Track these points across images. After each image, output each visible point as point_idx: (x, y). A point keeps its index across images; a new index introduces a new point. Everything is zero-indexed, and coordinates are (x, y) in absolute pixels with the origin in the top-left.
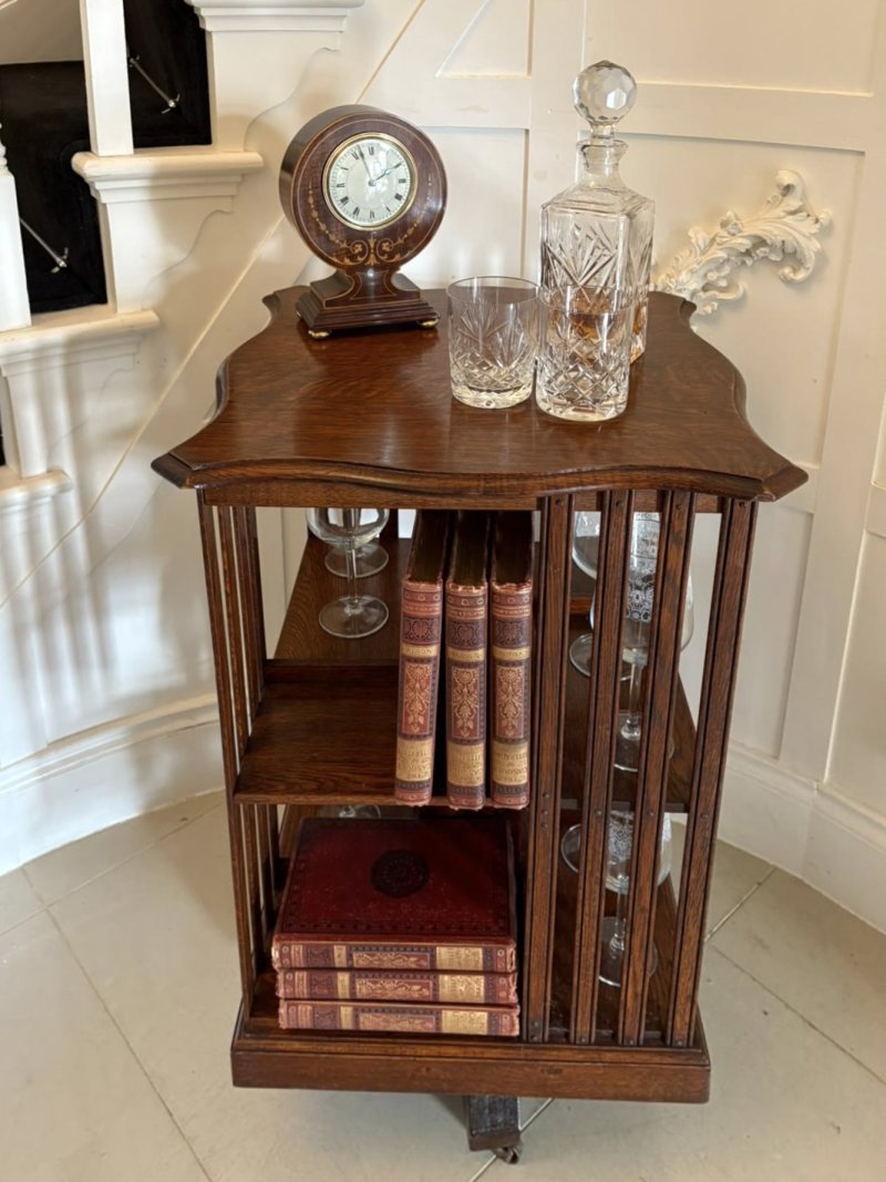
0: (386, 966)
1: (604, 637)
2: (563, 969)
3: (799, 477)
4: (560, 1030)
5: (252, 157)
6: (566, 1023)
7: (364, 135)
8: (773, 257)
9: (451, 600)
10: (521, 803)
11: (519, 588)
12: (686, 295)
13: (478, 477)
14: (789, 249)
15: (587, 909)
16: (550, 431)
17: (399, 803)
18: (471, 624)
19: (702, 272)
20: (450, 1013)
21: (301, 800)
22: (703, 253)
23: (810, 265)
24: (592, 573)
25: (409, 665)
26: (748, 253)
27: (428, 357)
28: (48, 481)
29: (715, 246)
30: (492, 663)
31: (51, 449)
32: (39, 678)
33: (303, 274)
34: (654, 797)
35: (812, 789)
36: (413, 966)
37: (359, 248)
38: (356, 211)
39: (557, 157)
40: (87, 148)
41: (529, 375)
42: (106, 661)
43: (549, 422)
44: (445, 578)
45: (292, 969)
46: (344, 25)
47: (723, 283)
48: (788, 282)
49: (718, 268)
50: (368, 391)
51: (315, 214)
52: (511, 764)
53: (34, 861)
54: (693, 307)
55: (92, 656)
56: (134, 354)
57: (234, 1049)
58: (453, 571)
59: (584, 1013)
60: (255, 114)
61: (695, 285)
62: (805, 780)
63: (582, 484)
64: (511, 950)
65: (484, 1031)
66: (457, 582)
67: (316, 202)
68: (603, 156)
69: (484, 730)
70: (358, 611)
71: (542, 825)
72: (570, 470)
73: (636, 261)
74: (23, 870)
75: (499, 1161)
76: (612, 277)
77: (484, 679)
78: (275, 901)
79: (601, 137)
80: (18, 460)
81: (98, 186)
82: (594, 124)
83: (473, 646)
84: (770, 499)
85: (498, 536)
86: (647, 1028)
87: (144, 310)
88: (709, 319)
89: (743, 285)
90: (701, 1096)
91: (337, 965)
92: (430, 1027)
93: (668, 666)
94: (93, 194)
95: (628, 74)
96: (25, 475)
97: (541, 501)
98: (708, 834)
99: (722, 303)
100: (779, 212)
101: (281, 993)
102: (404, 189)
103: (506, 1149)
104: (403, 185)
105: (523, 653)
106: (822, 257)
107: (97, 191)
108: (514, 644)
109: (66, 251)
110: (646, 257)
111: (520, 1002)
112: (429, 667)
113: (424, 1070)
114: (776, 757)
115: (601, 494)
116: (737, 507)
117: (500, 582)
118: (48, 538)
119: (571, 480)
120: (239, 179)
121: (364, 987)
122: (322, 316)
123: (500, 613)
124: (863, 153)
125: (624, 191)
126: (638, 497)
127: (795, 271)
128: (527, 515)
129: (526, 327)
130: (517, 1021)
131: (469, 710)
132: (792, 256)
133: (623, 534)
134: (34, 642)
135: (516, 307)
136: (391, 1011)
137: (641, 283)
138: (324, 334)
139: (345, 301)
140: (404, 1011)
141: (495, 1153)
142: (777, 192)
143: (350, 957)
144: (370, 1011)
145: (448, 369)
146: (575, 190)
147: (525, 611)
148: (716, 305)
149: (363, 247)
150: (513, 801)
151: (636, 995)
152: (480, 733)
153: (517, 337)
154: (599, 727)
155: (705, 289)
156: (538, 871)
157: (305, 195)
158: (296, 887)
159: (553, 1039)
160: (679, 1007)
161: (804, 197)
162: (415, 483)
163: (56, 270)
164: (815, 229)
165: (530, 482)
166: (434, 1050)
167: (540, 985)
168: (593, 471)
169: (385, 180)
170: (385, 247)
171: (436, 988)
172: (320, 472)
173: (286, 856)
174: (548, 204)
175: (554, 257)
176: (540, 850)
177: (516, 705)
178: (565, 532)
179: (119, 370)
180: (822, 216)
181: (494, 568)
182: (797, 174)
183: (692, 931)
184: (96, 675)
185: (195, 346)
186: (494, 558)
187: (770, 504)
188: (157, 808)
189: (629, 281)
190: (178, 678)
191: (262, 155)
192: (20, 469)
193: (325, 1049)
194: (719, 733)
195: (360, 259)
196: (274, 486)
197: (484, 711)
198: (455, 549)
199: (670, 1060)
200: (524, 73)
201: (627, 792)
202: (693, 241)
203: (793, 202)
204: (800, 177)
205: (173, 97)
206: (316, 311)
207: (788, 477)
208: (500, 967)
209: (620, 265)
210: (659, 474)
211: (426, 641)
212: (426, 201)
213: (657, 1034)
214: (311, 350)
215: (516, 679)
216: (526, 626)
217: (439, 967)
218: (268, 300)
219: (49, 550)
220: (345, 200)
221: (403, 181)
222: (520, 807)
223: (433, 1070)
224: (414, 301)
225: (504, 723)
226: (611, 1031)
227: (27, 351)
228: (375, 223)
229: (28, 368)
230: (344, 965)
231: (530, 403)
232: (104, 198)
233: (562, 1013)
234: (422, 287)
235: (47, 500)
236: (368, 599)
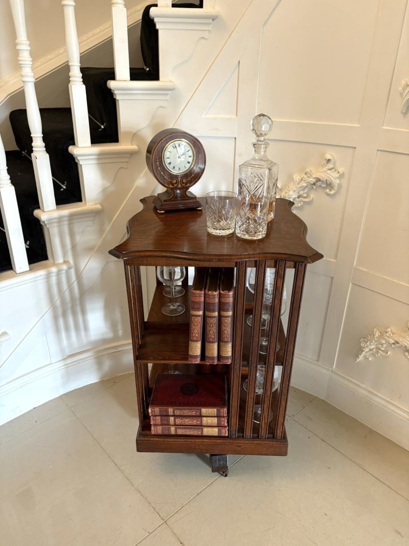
0: (185, 415)
1: (256, 308)
2: (242, 418)
3: (321, 256)
4: (241, 435)
5: (134, 147)
6: (243, 433)
7: (176, 140)
8: (323, 186)
9: (207, 296)
10: (229, 361)
11: (229, 292)
12: (292, 200)
13: (216, 255)
14: (329, 183)
15: (250, 396)
16: (241, 242)
17: (190, 362)
18: (214, 304)
19: (298, 191)
20: (206, 429)
21: (158, 362)
22: (298, 184)
23: (336, 188)
24: (253, 292)
25: (193, 318)
26: (314, 184)
27: (199, 220)
28: (64, 265)
29: (303, 181)
30: (220, 316)
31: (65, 254)
32: (63, 334)
33: (154, 191)
34: (272, 360)
35: (329, 371)
36: (194, 415)
37: (175, 181)
38: (174, 168)
39: (246, 148)
40: (74, 144)
41: (233, 225)
42: (86, 328)
43: (240, 240)
44: (205, 289)
45: (155, 416)
46: (168, 97)
47: (305, 195)
48: (328, 195)
49: (303, 190)
50: (180, 229)
51: (159, 168)
52: (226, 350)
53: (64, 394)
54: (293, 204)
55: (82, 327)
56: (93, 220)
57: (137, 440)
58: (207, 288)
59: (248, 429)
60: (134, 131)
61: (295, 196)
62: (327, 368)
63: (249, 258)
64: (226, 409)
65: (217, 435)
66: (209, 290)
67: (160, 164)
68: (261, 148)
69: (217, 338)
70: (174, 308)
71: (236, 369)
72: (246, 254)
73: (271, 186)
74: (60, 397)
75: (221, 476)
76: (263, 191)
77: (217, 322)
78: (148, 400)
79: (260, 141)
80: (53, 257)
81: (79, 158)
82: (258, 136)
83: (214, 311)
84: (310, 263)
85: (222, 277)
86: (268, 434)
87: (96, 204)
88: (299, 208)
89: (312, 196)
90: (285, 454)
91: (170, 414)
92: (199, 433)
93: (277, 318)
94: (76, 161)
95: (270, 119)
96: (56, 263)
97: (236, 263)
98: (289, 372)
99: (304, 202)
100: (325, 169)
101: (152, 423)
102: (190, 160)
103: (223, 472)
104: (190, 158)
105: (230, 313)
106: (340, 186)
107: (78, 160)
108: (227, 310)
109: (66, 183)
110: (275, 185)
111: (228, 426)
112: (200, 318)
113: (197, 446)
114: (318, 361)
115: (256, 261)
116: (300, 266)
117: (223, 290)
118: (65, 286)
119: (246, 256)
120: (129, 155)
121: (178, 421)
122: (162, 205)
123: (223, 300)
124: (355, 148)
125: (268, 161)
126: (268, 263)
127: (330, 190)
128: (233, 269)
129: (233, 208)
130: (227, 431)
131: (213, 331)
132: (329, 185)
133: (263, 275)
134: (61, 321)
135: (229, 201)
136: (187, 428)
137: (273, 194)
138: (163, 212)
139: (170, 200)
140: (191, 428)
141: (220, 473)
142: (325, 162)
143: (174, 412)
144: (180, 428)
145: (206, 222)
146: (251, 160)
147: (231, 300)
148: (302, 203)
149: (176, 181)
150: (226, 361)
151: (265, 423)
152: (216, 339)
153: (229, 212)
154: (254, 338)
155: (298, 197)
156: (235, 384)
157: (156, 162)
158: (156, 393)
159: (239, 437)
160: (279, 427)
161: (334, 162)
162: (196, 257)
163: (62, 190)
164: (337, 175)
165: (232, 257)
166: (201, 440)
167: (235, 420)
168: (253, 254)
169: (184, 156)
170: (184, 181)
171: (201, 421)
172: (164, 254)
173: (152, 387)
174: (242, 165)
175: (243, 184)
176: (235, 377)
177: (228, 330)
178: (244, 274)
179: (88, 226)
180: (340, 171)
181: (221, 286)
182: (332, 155)
183: (283, 403)
184: (83, 333)
185: (115, 218)
186: (221, 283)
187: (310, 264)
188: (105, 379)
189: (268, 192)
190: (110, 335)
191: (137, 146)
192: (54, 262)
193: (166, 440)
194: (293, 340)
195: (175, 185)
196: (149, 259)
197: (217, 332)
198: (208, 281)
199: (275, 443)
200: (234, 116)
201: (263, 360)
202: (295, 180)
203: (330, 166)
204: (333, 157)
205: (103, 124)
206: (160, 204)
207: (318, 256)
208: (222, 414)
209: (265, 188)
210: (274, 255)
211: (199, 310)
212: (198, 164)
213: (272, 436)
214: (158, 217)
215: (228, 322)
216: (231, 304)
217: (202, 415)
218: (142, 201)
219: (65, 289)
220: (170, 163)
221: (190, 157)
222: (229, 363)
223: (201, 446)
224: (194, 200)
225: (224, 336)
226: (257, 435)
227: (55, 218)
228: (181, 172)
229: (56, 225)
230: (172, 414)
231: (233, 234)
232: (81, 163)
233: (241, 430)
234: (198, 196)
235: (64, 272)
236: (178, 304)
